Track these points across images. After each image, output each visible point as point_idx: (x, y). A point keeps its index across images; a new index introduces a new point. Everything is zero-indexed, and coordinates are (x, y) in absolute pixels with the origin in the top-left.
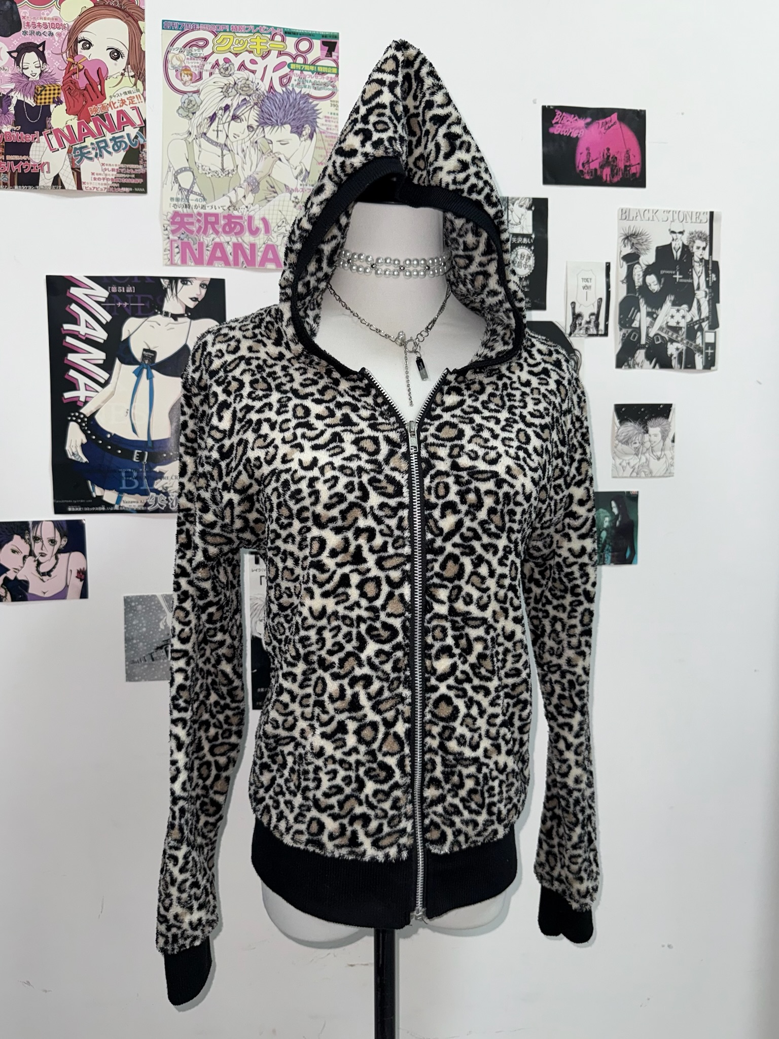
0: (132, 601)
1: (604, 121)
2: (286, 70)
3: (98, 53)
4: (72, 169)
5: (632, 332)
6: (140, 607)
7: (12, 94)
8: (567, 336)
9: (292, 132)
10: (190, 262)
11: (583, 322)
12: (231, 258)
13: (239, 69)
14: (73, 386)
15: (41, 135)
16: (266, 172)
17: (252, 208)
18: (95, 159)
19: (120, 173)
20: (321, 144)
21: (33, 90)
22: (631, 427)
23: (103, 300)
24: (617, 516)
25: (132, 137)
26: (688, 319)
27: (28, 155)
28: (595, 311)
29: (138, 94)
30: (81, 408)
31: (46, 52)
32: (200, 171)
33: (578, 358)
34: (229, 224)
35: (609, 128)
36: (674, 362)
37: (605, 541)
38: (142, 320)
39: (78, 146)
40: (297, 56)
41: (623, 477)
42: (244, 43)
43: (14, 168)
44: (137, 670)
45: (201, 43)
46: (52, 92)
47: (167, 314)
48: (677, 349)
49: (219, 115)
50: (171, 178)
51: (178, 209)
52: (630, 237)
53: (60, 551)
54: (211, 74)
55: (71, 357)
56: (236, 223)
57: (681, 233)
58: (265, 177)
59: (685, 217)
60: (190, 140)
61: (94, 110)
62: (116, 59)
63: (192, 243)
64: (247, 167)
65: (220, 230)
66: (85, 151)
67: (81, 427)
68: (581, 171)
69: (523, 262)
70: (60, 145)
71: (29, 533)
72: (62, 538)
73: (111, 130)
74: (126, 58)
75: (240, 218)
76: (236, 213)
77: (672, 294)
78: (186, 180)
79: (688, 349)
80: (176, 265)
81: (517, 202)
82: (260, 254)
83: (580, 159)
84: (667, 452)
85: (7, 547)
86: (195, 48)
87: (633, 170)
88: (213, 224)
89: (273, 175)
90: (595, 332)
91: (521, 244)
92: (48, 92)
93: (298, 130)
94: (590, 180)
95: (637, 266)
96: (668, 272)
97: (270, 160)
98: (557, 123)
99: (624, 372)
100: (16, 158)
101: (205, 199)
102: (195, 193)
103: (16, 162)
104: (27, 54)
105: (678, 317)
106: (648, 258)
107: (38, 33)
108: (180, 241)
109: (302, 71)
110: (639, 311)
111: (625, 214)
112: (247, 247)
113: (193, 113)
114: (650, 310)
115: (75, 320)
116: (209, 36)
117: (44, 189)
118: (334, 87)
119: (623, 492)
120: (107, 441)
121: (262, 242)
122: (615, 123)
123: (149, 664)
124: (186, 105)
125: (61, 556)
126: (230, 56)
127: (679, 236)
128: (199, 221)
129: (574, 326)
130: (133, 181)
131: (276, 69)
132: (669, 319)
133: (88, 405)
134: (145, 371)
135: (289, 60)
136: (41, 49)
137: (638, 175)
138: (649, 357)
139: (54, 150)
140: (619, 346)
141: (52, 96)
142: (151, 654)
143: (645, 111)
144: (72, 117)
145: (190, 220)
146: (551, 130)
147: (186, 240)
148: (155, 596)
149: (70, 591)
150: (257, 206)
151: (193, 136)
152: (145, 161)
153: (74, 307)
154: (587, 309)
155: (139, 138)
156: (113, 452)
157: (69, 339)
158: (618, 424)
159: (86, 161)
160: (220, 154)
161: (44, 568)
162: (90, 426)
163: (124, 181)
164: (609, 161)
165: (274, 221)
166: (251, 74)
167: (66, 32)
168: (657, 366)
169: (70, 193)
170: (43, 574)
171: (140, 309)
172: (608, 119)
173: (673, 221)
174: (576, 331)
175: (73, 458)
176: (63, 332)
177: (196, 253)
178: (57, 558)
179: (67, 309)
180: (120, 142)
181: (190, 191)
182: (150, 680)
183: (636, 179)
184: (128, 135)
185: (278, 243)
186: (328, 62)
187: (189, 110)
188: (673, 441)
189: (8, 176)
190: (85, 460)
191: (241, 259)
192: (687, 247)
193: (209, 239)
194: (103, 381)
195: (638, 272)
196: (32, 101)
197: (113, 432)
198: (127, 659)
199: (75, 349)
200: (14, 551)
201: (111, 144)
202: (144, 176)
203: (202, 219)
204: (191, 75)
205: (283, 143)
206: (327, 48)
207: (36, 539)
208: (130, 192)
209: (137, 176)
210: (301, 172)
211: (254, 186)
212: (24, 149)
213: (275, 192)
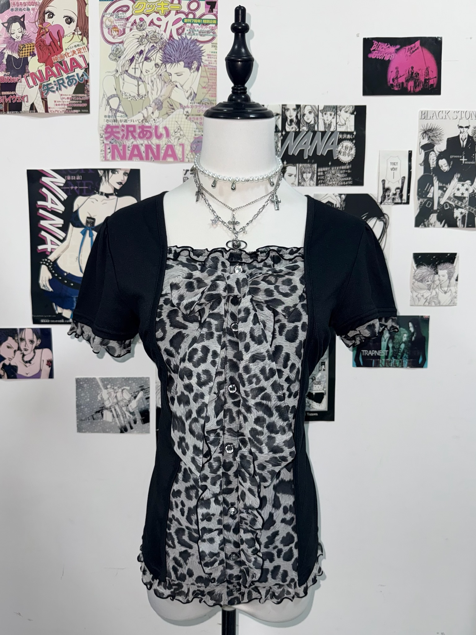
0: (81, 381)
1: (410, 47)
2: (181, 24)
3: (58, 20)
4: (42, 99)
5: (427, 201)
6: (85, 385)
7: (5, 51)
8: (379, 204)
9: (185, 67)
10: (118, 159)
11: (391, 194)
12: (144, 155)
13: (149, 25)
14: (44, 242)
15: (22, 77)
16: (167, 95)
17: (158, 120)
18: (57, 92)
19: (73, 100)
20: (204, 74)
21: (17, 48)
22: (425, 270)
23: (62, 185)
24: (413, 333)
25: (80, 75)
26: (471, 191)
27: (15, 91)
28: (400, 186)
29: (84, 46)
30: (48, 256)
31: (25, 22)
32: (124, 97)
33: (386, 220)
34: (142, 131)
35: (413, 52)
36: (459, 223)
37: (404, 351)
38: (85, 198)
39: (45, 84)
40: (189, 13)
41: (418, 306)
42: (153, 6)
43: (7, 100)
44: (84, 425)
45: (125, 9)
46: (29, 48)
47: (102, 194)
48: (461, 213)
49: (136, 58)
50: (105, 102)
51: (110, 123)
52: (427, 132)
53: (36, 348)
54: (131, 30)
55: (43, 223)
56: (147, 131)
57: (467, 127)
58: (166, 99)
59: (470, 115)
60: (117, 75)
61: (56, 59)
62: (69, 23)
63: (118, 145)
64: (154, 92)
65: (137, 136)
66: (50, 86)
67: (49, 268)
68: (392, 85)
69: (347, 152)
70: (34, 83)
71: (18, 335)
72: (37, 338)
73: (66, 72)
74: (76, 23)
75: (150, 127)
76: (147, 124)
77: (459, 173)
78: (114, 103)
79: (470, 213)
80: (108, 160)
81: (344, 109)
82: (163, 152)
83: (391, 75)
84: (453, 289)
85: (5, 344)
86: (120, 12)
87: (431, 82)
88: (132, 132)
89: (172, 97)
90: (400, 201)
91: (345, 139)
92: (26, 49)
93: (189, 65)
94: (398, 91)
95: (431, 153)
96: (456, 157)
97: (170, 87)
98: (374, 50)
99: (421, 229)
100: (8, 93)
101: (126, 116)
102: (121, 112)
103: (8, 96)
104: (13, 24)
105: (463, 190)
106: (441, 146)
107: (21, 10)
108: (111, 145)
109: (192, 24)
110: (433, 185)
111: (424, 115)
112: (154, 147)
113: (119, 57)
114: (441, 185)
115: (44, 199)
116: (130, 4)
117: (25, 112)
118: (214, 33)
119: (418, 316)
120: (64, 278)
121: (164, 143)
122: (418, 48)
123: (91, 422)
124: (114, 52)
125: (37, 351)
126: (144, 16)
127: (466, 129)
128: (123, 130)
129: (384, 197)
130: (81, 105)
131: (174, 24)
132: (456, 191)
133: (53, 254)
134: (88, 232)
135: (183, 16)
136: (22, 20)
137: (435, 86)
138: (440, 219)
139: (30, 87)
140: (418, 211)
141: (29, 51)
142: (93, 416)
143: (441, 38)
144: (42, 64)
145: (117, 130)
146: (370, 56)
147: (114, 143)
148: (95, 378)
149: (43, 373)
150: (161, 119)
151: (119, 73)
152: (88, 91)
153: (44, 190)
154: (393, 185)
155: (85, 76)
156: (68, 285)
157: (41, 211)
158: (415, 268)
159: (50, 93)
160: (137, 85)
161: (27, 358)
162: (54, 267)
163: (75, 105)
164: (413, 76)
165: (173, 129)
166: (157, 28)
167: (38, 7)
168: (446, 226)
169: (41, 116)
170: (26, 362)
171: (85, 191)
172: (413, 45)
173: (461, 118)
174: (386, 201)
175: (44, 288)
176: (38, 207)
177: (121, 152)
178: (34, 352)
179: (40, 191)
180: (72, 79)
181: (117, 111)
182: (92, 432)
183: (433, 88)
184: (77, 74)
185: (175, 144)
186: (210, 16)
187: (116, 55)
188: (457, 280)
189: (3, 105)
190: (51, 290)
191: (151, 155)
192: (472, 137)
193: (130, 142)
194: (62, 238)
195: (433, 157)
196: (17, 55)
197: (68, 271)
198: (78, 418)
199: (45, 217)
200: (8, 347)
201: (66, 81)
202: (88, 101)
203: (125, 129)
204: (118, 31)
205: (178, 75)
206: (210, 6)
207: (22, 340)
208: (79, 113)
209: (83, 102)
210: (191, 94)
211: (159, 105)
212: (12, 87)
213: (173, 109)
